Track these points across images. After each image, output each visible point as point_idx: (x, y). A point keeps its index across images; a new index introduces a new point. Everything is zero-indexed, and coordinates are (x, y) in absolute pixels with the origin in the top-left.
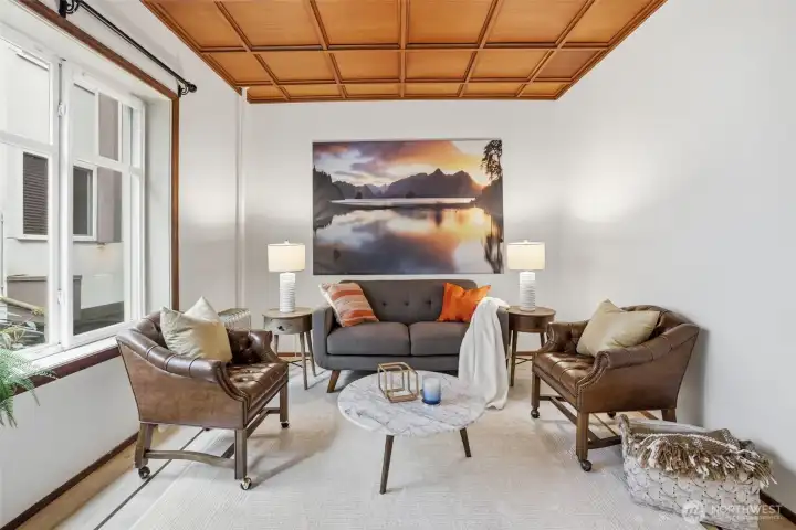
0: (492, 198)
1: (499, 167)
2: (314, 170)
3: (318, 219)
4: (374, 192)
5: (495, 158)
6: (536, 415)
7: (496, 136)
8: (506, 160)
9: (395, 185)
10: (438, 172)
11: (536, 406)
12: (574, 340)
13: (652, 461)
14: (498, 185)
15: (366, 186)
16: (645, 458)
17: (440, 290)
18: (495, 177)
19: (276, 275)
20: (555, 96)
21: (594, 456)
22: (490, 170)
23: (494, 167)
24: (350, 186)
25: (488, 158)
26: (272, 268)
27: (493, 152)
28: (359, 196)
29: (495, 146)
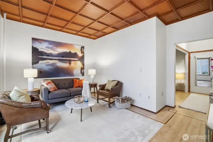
0: (82, 59)
1: (84, 52)
2: (32, 47)
3: (34, 61)
4: (53, 55)
5: (83, 50)
6: (98, 103)
7: (83, 45)
8: (85, 51)
9: (59, 54)
10: (70, 52)
11: (98, 101)
12: (104, 87)
13: (121, 102)
14: (83, 56)
15: (50, 53)
16: (120, 102)
17: (73, 80)
18: (83, 54)
19: (27, 79)
20: (95, 39)
21: (111, 105)
22: (82, 53)
23: (82, 52)
24: (45, 53)
25: (81, 50)
26: (25, 76)
27: (82, 49)
28: (48, 56)
29: (83, 47)
